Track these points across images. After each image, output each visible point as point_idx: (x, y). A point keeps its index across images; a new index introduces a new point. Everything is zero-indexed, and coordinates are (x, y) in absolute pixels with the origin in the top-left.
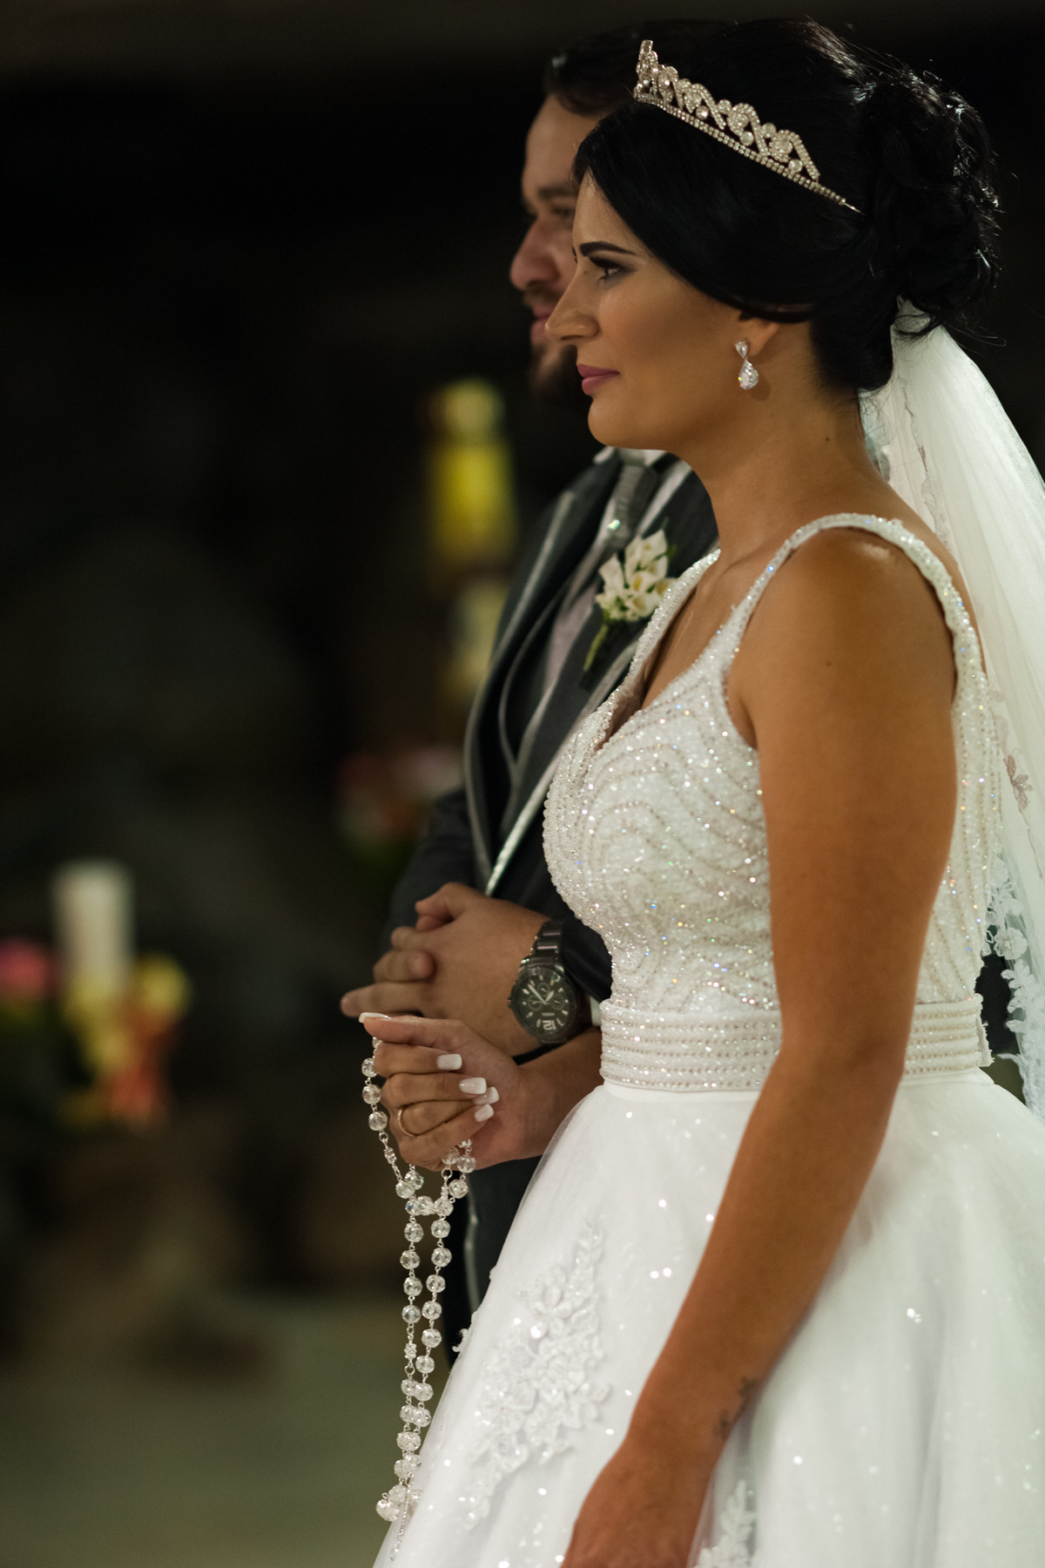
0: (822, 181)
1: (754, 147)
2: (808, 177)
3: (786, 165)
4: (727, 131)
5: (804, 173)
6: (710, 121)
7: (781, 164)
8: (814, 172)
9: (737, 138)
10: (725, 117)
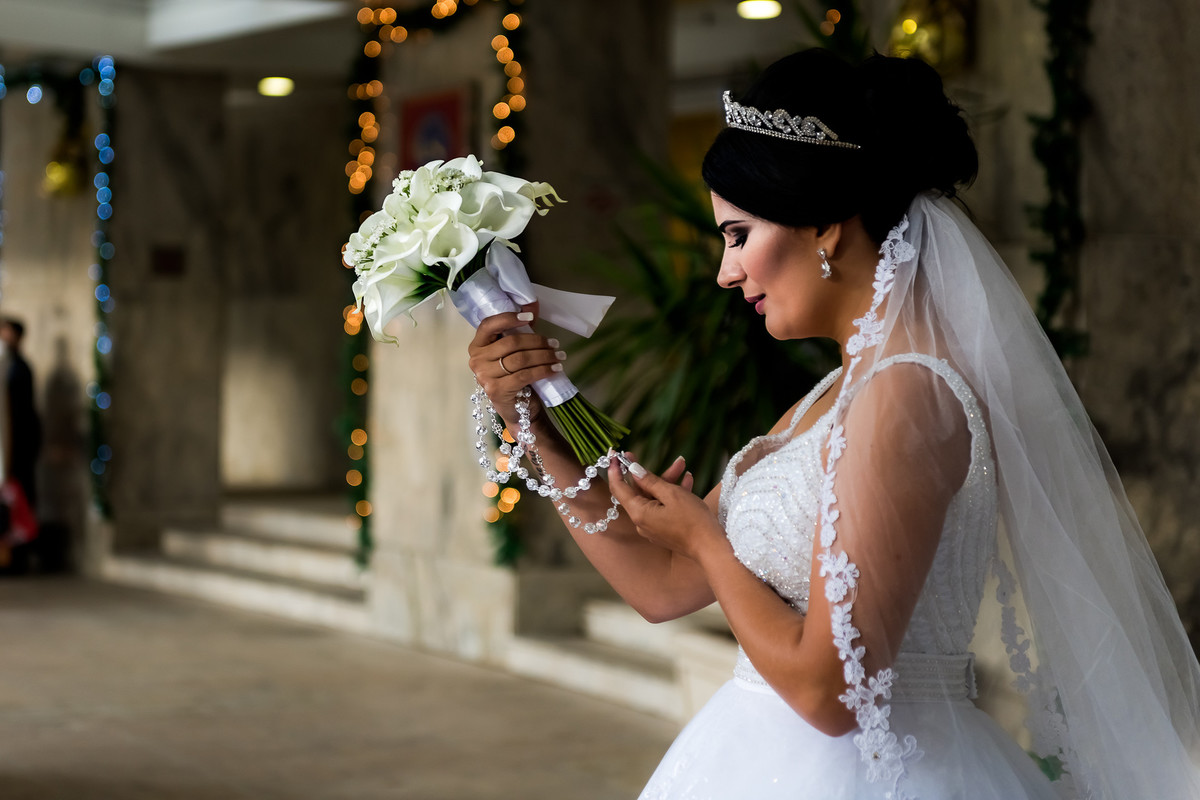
0: (841, 139)
1: (793, 133)
2: (831, 139)
3: (815, 137)
4: (775, 129)
5: (828, 137)
6: (763, 126)
7: (812, 137)
8: (834, 136)
9: (781, 131)
10: (770, 121)
